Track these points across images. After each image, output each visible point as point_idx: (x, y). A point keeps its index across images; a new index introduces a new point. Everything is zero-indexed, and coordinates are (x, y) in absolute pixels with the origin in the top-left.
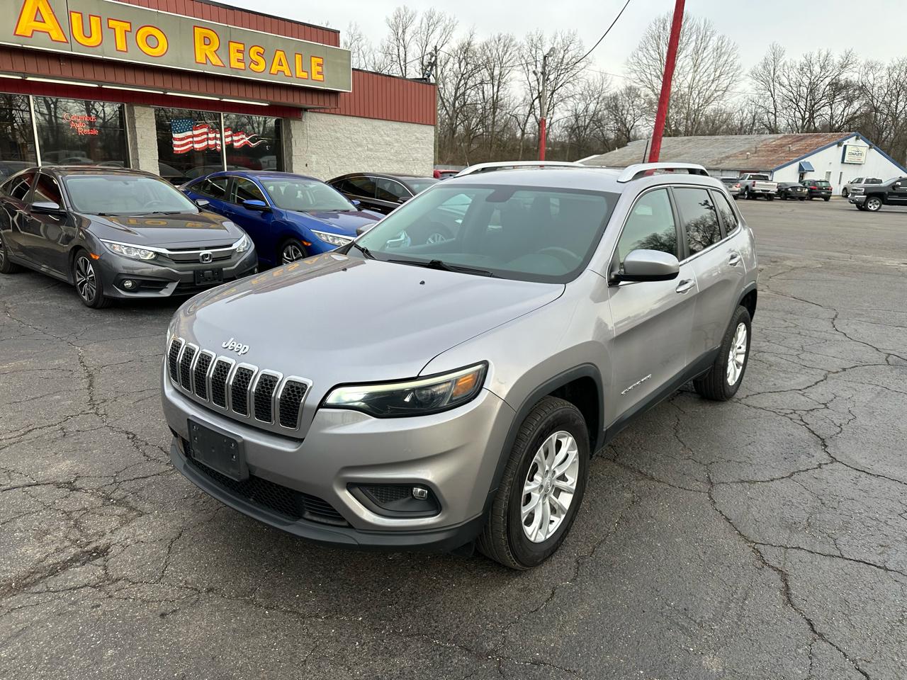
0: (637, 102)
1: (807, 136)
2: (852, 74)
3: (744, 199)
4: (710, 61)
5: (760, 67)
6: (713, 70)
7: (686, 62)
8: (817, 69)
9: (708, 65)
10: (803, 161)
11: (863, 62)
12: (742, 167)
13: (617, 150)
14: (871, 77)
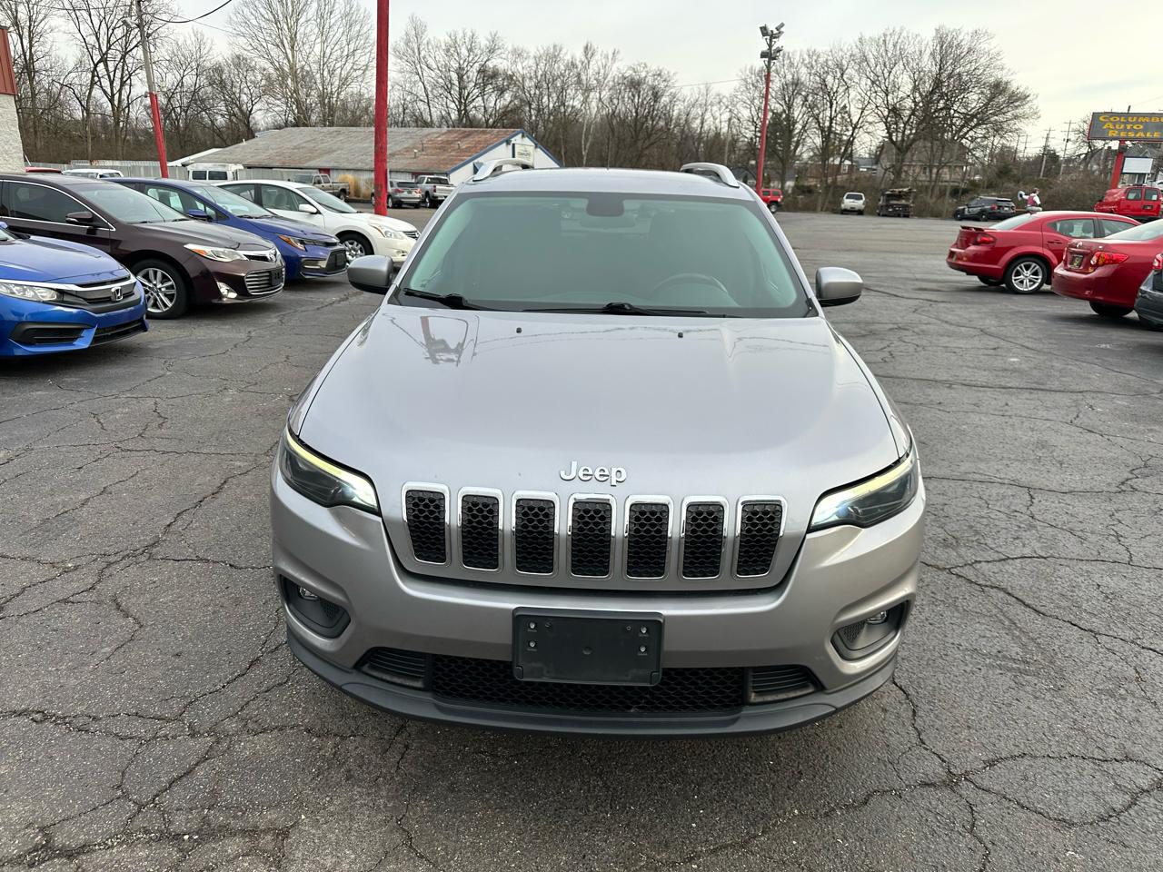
0: (250, 77)
1: (473, 132)
2: (500, 60)
3: (426, 207)
4: (341, 30)
5: (402, 44)
6: (345, 42)
7: (309, 29)
8: (464, 52)
9: (338, 35)
10: (476, 161)
11: (510, 49)
12: (414, 168)
13: (244, 143)
14: (520, 67)
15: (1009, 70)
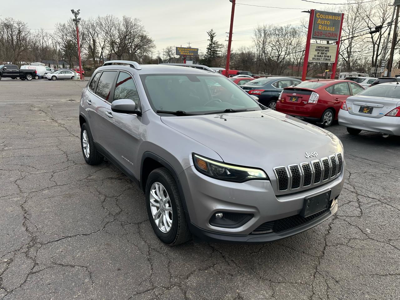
15: (147, 32)
